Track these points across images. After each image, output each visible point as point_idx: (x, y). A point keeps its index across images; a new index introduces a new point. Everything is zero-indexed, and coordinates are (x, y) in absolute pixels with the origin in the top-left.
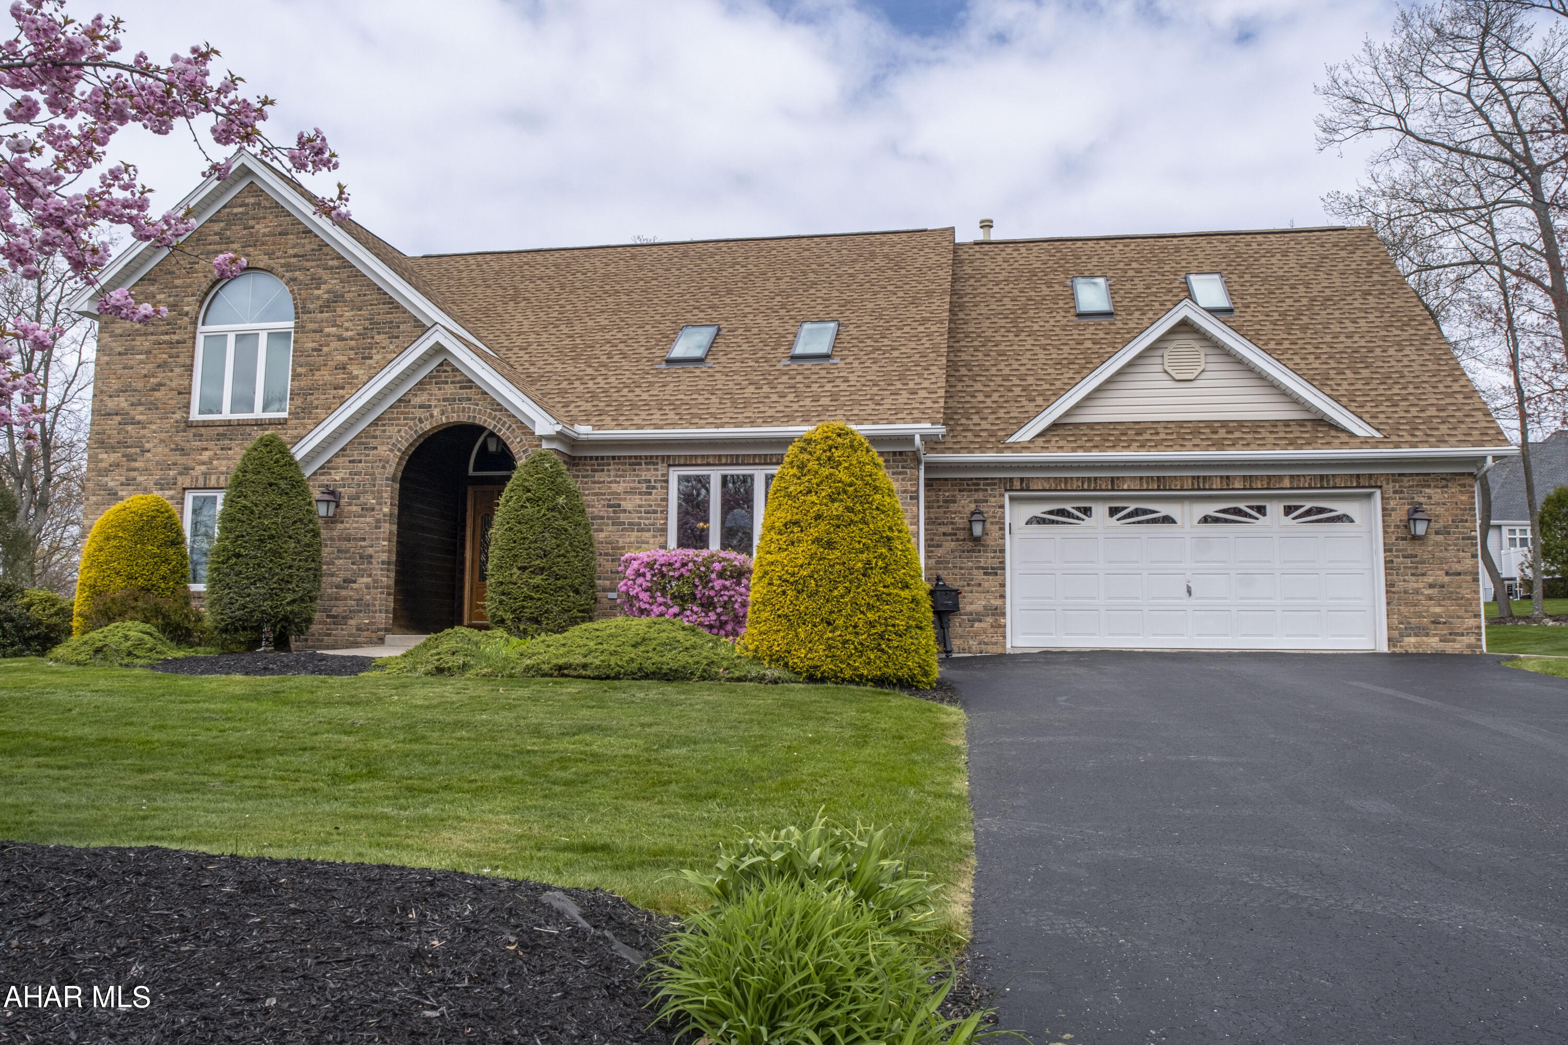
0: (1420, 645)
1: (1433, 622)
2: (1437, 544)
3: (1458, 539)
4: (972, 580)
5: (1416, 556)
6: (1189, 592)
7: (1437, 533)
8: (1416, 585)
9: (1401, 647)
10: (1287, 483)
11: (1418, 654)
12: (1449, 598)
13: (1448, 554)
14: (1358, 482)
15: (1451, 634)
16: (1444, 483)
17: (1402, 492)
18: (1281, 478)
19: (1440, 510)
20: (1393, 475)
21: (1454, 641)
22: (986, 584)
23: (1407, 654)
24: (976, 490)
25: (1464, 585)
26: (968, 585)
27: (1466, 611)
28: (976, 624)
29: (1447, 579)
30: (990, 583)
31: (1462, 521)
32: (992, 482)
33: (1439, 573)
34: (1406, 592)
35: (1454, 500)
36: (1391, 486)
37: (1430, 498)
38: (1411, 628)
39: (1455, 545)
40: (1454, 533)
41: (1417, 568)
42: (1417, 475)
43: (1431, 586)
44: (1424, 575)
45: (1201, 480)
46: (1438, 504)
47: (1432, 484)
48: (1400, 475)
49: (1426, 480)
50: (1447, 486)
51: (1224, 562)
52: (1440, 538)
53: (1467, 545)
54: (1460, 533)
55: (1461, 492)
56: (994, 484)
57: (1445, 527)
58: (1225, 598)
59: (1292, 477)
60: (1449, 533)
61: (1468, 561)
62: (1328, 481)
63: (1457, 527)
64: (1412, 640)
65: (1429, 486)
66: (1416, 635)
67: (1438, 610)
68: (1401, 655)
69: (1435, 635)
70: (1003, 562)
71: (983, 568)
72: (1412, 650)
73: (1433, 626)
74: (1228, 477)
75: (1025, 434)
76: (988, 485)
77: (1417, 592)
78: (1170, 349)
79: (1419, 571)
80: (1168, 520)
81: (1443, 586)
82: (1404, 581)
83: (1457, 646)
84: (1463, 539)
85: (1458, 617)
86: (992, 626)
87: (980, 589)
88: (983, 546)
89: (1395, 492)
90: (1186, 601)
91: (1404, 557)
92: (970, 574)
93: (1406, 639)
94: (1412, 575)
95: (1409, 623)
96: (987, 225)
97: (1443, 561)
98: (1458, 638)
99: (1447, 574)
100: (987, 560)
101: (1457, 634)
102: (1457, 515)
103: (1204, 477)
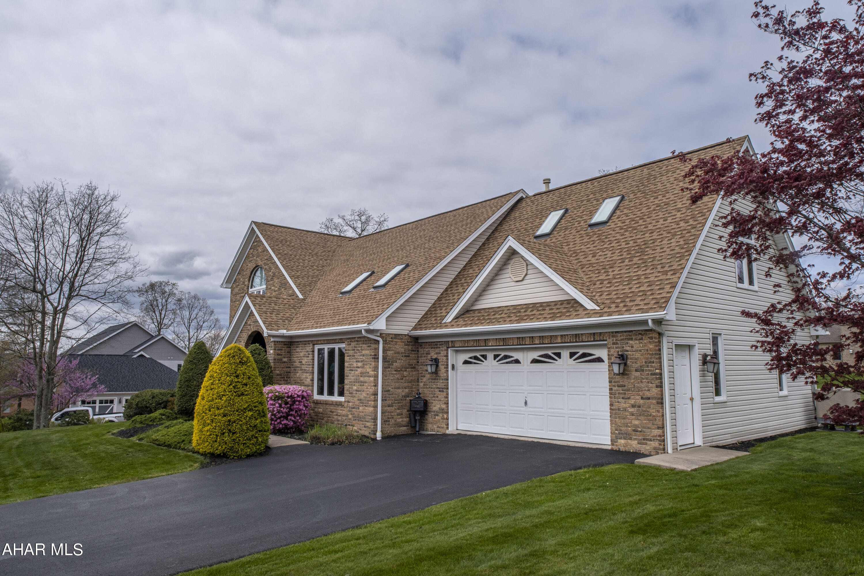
0: (625, 445)
1: (634, 431)
2: (636, 378)
3: (648, 374)
4: (435, 394)
5: (625, 386)
6: (526, 403)
7: (636, 371)
8: (624, 405)
9: (616, 445)
10: (559, 340)
11: (626, 452)
12: (643, 415)
13: (642, 385)
14: (594, 338)
15: (644, 439)
16: (640, 336)
17: (617, 344)
18: (556, 336)
19: (638, 355)
20: (612, 332)
21: (646, 444)
22: (440, 397)
23: (619, 451)
24: (437, 348)
25: (652, 406)
26: (434, 397)
27: (653, 424)
28: (436, 417)
29: (642, 402)
30: (442, 396)
31: (650, 362)
32: (442, 343)
33: (637, 397)
34: (619, 410)
35: (646, 348)
36: (611, 340)
37: (632, 347)
38: (622, 434)
39: (647, 379)
40: (646, 370)
41: (625, 394)
42: (626, 332)
43: (633, 406)
44: (629, 398)
45: (521, 339)
46: (637, 351)
47: (634, 337)
48: (616, 332)
49: (630, 335)
50: (642, 339)
51: (542, 386)
52: (638, 374)
53: (653, 379)
54: (649, 370)
55: (650, 342)
56: (442, 344)
57: (641, 367)
58: (542, 408)
59: (562, 336)
60: (643, 371)
61: (654, 390)
62: (579, 337)
63: (648, 367)
64: (622, 441)
65: (632, 339)
66: (625, 439)
67: (637, 422)
68: (616, 451)
69: (635, 439)
70: (448, 385)
71: (439, 388)
72: (622, 449)
73: (633, 433)
74: (532, 337)
75: (449, 318)
76: (440, 345)
77: (625, 410)
78: (512, 264)
79: (626, 396)
80: (517, 361)
81: (639, 407)
82: (618, 402)
83: (648, 448)
84: (652, 374)
85: (648, 428)
86: (442, 419)
87: (438, 399)
88: (439, 376)
89: (614, 344)
90: (525, 409)
91: (618, 386)
92: (434, 391)
93: (619, 441)
94: (623, 398)
95: (621, 430)
96: (547, 182)
97: (639, 389)
98: (648, 442)
99: (642, 398)
100: (440, 384)
101: (647, 440)
102: (648, 358)
103: (522, 337)
